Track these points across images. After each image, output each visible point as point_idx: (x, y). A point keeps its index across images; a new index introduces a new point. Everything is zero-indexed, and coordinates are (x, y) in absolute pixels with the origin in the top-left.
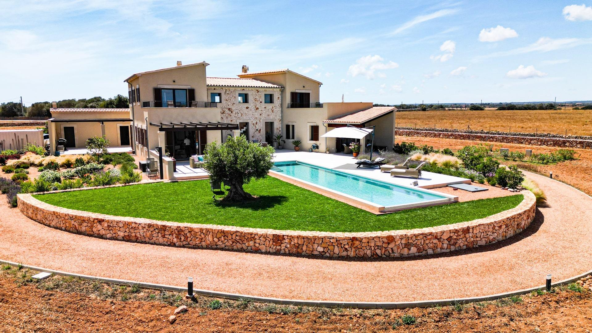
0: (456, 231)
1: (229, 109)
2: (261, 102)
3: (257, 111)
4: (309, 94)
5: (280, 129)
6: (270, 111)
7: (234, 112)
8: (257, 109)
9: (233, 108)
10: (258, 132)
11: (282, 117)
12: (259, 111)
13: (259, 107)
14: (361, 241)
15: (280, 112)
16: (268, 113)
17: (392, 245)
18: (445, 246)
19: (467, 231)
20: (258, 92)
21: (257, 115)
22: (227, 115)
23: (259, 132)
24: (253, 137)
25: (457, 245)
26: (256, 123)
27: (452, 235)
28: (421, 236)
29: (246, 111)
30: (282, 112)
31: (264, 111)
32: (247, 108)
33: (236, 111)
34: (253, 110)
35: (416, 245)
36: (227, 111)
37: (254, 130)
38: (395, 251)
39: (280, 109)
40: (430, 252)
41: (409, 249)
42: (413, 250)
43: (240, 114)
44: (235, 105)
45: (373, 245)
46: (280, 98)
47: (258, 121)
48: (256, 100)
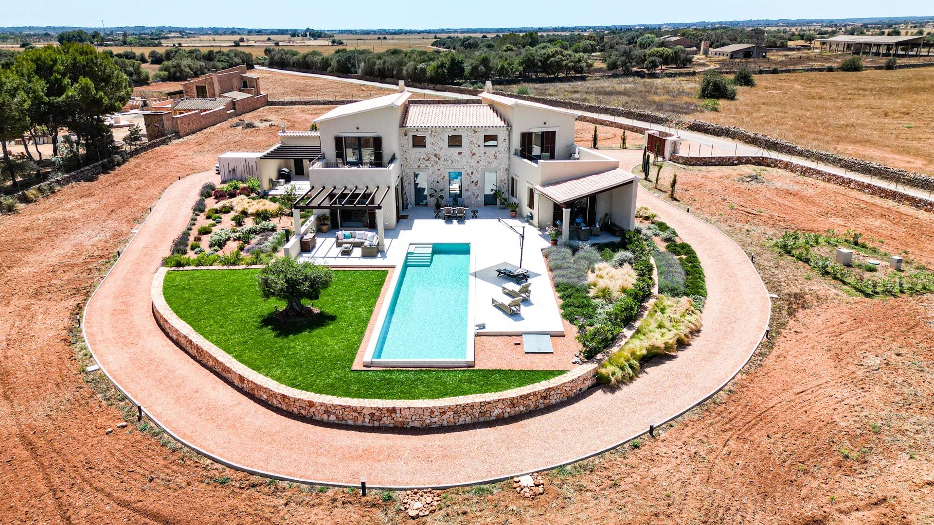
0: (379, 409)
1: (436, 155)
2: (479, 146)
3: (474, 157)
4: (555, 132)
5: (506, 181)
6: (492, 157)
7: (442, 159)
8: (474, 154)
9: (441, 154)
10: (474, 184)
11: (509, 165)
12: (476, 158)
13: (477, 153)
14: (289, 399)
15: (507, 158)
16: (489, 160)
17: (312, 409)
18: (367, 420)
19: (394, 410)
20: (475, 132)
21: (473, 162)
22: (433, 163)
23: (476, 185)
24: (467, 190)
25: (382, 422)
26: (472, 173)
27: (374, 412)
28: (340, 408)
29: (458, 157)
30: (509, 158)
31: (484, 158)
32: (460, 153)
33: (445, 158)
34: (468, 155)
35: (334, 414)
36: (433, 158)
37: (468, 183)
38: (317, 414)
39: (507, 155)
40: (350, 422)
41: (329, 416)
42: (333, 418)
43: (450, 162)
44: (443, 150)
45: (298, 405)
46: (507, 140)
47: (474, 171)
48: (471, 143)
